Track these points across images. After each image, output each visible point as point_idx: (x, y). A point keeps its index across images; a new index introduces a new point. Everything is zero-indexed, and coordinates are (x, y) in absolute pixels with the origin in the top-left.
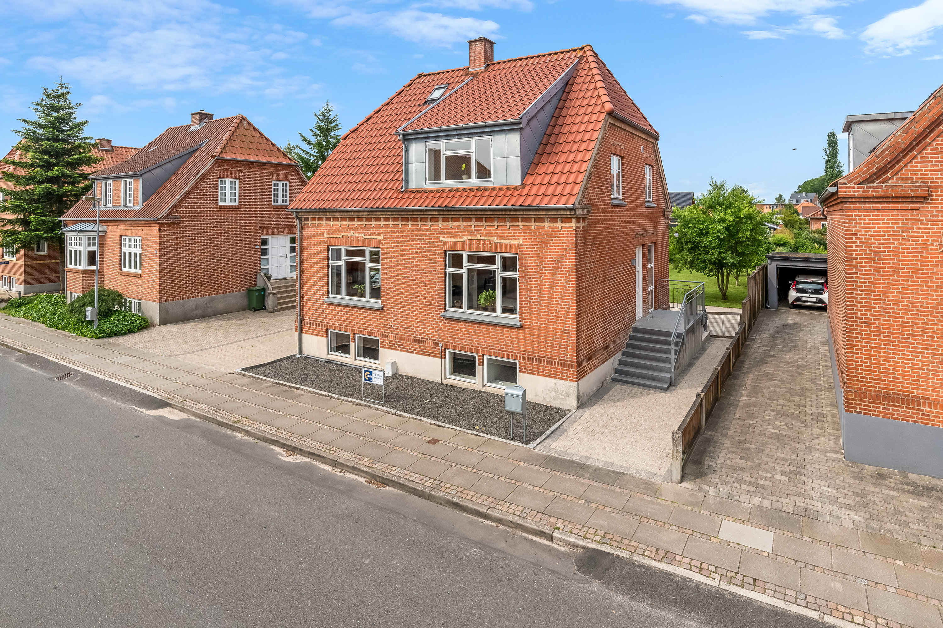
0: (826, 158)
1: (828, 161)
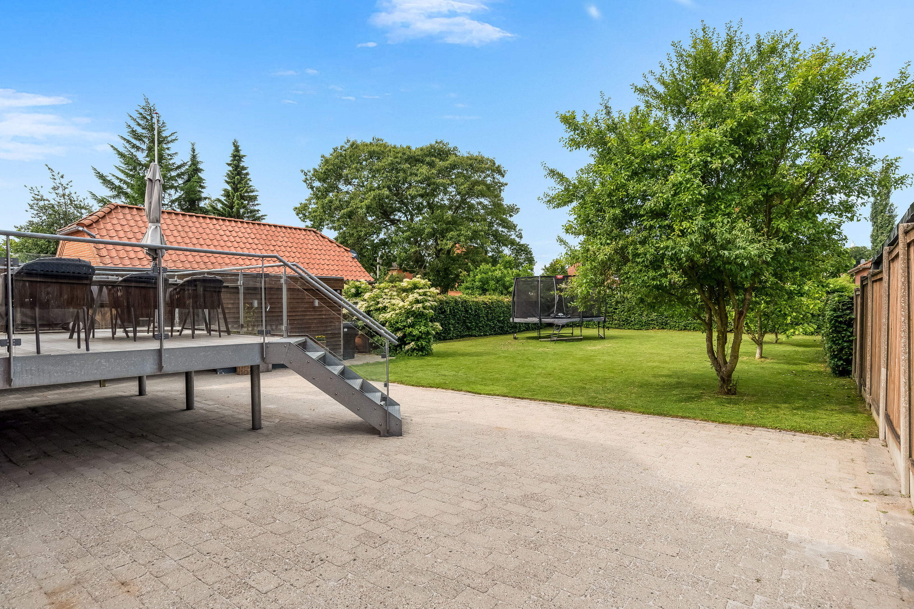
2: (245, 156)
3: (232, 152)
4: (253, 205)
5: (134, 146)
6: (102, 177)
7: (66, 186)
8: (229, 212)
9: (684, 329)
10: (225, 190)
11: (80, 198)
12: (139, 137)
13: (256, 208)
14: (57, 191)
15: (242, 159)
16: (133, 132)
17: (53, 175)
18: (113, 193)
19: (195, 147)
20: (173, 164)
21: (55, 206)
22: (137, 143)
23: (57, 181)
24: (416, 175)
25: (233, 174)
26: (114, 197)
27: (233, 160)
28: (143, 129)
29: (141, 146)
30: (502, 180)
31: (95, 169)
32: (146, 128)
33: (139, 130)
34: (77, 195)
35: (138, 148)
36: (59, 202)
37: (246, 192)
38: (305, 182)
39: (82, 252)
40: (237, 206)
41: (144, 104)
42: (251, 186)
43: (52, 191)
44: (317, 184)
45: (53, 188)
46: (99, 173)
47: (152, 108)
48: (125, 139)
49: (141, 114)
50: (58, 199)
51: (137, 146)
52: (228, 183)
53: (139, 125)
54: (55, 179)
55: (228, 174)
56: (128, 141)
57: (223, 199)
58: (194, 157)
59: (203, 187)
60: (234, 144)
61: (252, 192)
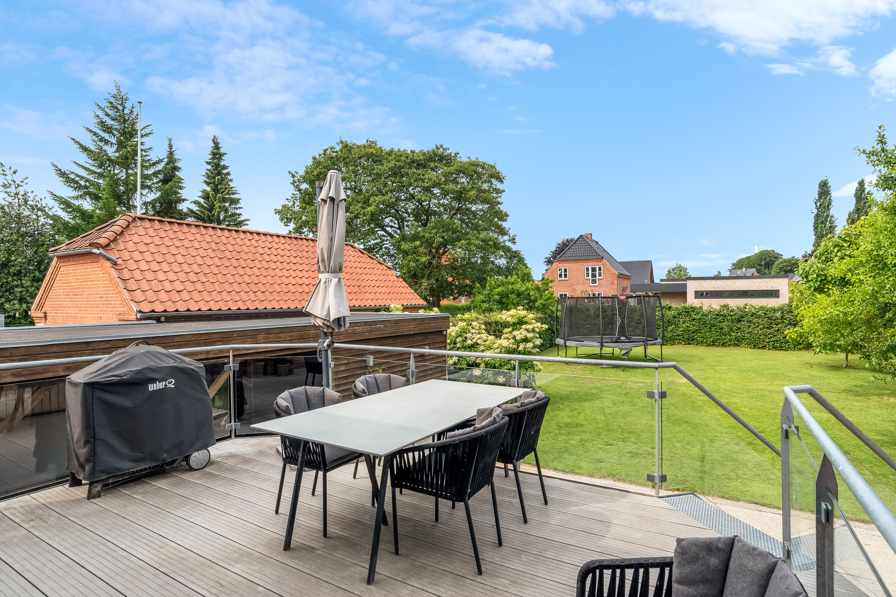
0: (815, 211)
1: (817, 216)
2: (225, 154)
3: (211, 149)
4: (235, 208)
5: (101, 140)
6: (62, 174)
7: (21, 184)
8: (208, 215)
9: (712, 345)
10: (204, 191)
11: (37, 198)
12: (108, 129)
13: (238, 212)
14: (8, 190)
15: (223, 158)
16: (102, 123)
17: (4, 171)
18: (77, 194)
19: (173, 143)
20: (149, 160)
21: (6, 207)
22: (106, 136)
23: (9, 178)
24: (423, 180)
25: (212, 173)
26: (77, 198)
27: (213, 159)
28: (113, 120)
29: (110, 140)
30: (499, 186)
31: (55, 166)
32: (116, 120)
33: (109, 122)
34: (34, 194)
35: (107, 142)
36: (10, 203)
37: (228, 193)
38: (293, 184)
39: (92, 281)
40: (218, 210)
41: (115, 92)
42: (232, 188)
43: (2, 189)
44: (304, 186)
45: (3, 186)
46: (60, 170)
47: (124, 97)
48: (91, 131)
49: (111, 103)
50: (10, 199)
51: (105, 140)
52: (208, 184)
53: (108, 115)
54: (6, 175)
55: (207, 174)
56: (95, 134)
57: (202, 201)
58: (171, 153)
59: (181, 188)
60: (213, 140)
61: (233, 194)
